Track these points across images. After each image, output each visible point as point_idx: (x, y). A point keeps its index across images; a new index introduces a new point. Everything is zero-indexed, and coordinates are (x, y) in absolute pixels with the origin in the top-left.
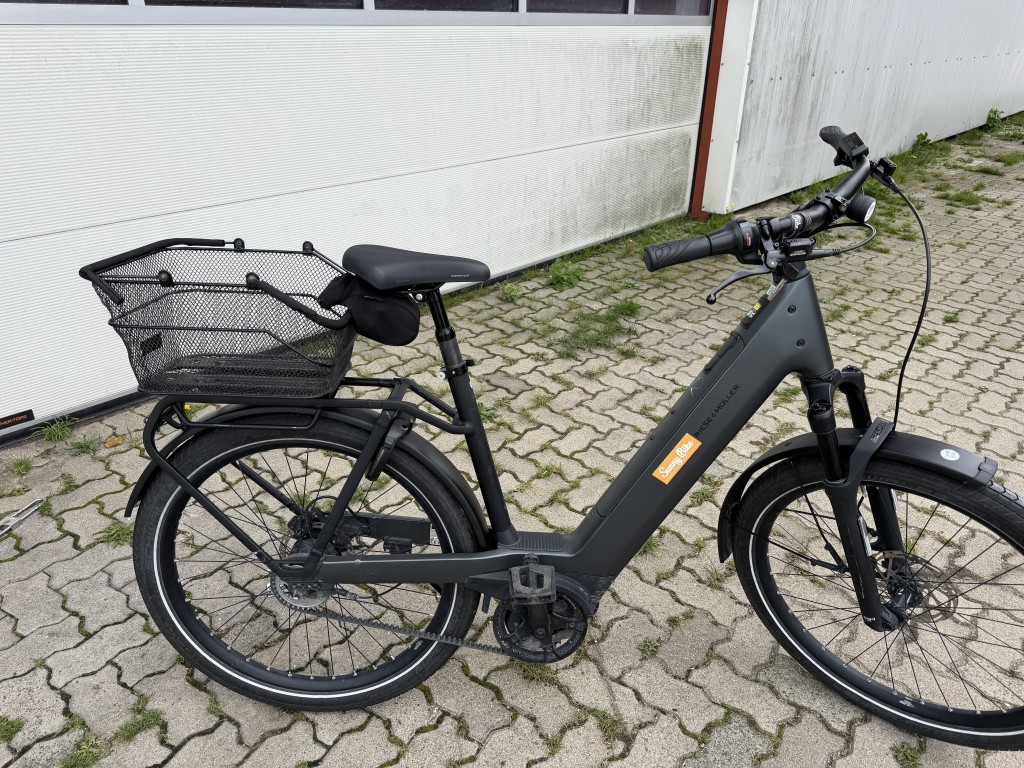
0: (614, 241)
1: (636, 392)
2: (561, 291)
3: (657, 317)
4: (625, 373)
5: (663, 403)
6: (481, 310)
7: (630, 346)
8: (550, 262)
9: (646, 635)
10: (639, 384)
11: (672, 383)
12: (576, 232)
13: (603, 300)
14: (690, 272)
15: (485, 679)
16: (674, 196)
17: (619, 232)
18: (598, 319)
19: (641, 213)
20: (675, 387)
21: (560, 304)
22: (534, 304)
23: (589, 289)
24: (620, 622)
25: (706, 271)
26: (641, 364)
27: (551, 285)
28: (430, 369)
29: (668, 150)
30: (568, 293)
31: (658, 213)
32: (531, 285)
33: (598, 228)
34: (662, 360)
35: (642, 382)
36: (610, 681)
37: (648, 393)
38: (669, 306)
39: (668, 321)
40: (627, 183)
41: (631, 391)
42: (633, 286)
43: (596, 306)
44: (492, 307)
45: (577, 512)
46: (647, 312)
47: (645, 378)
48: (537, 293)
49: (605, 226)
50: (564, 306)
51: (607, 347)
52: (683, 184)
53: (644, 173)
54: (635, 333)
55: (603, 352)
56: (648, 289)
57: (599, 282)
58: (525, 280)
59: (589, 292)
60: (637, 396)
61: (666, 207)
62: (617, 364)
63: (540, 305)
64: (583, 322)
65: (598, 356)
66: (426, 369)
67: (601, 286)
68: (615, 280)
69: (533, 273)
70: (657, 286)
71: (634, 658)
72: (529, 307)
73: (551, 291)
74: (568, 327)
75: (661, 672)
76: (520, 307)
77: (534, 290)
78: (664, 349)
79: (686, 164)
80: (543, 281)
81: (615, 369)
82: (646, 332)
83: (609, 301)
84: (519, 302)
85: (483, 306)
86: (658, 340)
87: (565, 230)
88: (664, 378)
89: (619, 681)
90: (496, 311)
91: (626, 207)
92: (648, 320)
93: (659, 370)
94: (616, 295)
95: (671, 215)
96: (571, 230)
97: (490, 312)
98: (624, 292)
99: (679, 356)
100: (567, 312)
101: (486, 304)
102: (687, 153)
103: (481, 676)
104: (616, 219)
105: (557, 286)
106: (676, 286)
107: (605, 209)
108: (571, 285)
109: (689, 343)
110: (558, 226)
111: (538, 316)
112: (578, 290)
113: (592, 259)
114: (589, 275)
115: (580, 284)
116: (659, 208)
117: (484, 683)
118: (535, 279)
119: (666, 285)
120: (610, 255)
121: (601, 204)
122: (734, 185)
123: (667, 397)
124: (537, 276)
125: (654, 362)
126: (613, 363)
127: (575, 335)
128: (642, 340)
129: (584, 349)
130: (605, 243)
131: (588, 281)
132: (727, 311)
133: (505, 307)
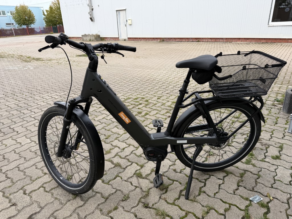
9: (126, 202)
15: (174, 181)
24: (134, 205)
36: (139, 186)
71: (131, 194)
75: (124, 191)
89: (136, 187)
103: (175, 182)
117: (173, 181)
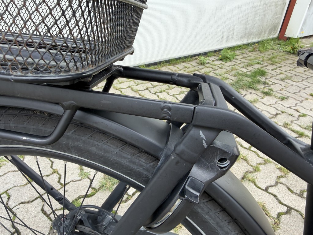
0: (247, 45)
1: (277, 114)
2: (226, 63)
3: (276, 78)
4: (268, 103)
5: (295, 122)
6: (189, 67)
7: (266, 90)
8: (220, 50)
10: (277, 110)
11: (296, 112)
12: (233, 38)
13: (247, 68)
14: (285, 60)
16: (274, 28)
17: (250, 41)
18: (247, 76)
19: (259, 34)
20: (299, 114)
21: (227, 68)
22: (214, 67)
23: (239, 63)
25: (293, 60)
26: (275, 100)
27: (221, 59)
28: (166, 91)
29: (276, 6)
30: (229, 64)
31: (266, 35)
32: (212, 59)
33: (242, 37)
34: (286, 98)
35: (279, 109)
37: (284, 115)
38: (280, 73)
39: (282, 80)
40: (257, 18)
41: (275, 113)
42: (260, 63)
43: (244, 70)
44: (194, 66)
45: (262, 189)
46: (270, 75)
47: (280, 108)
48: (214, 62)
49: (244, 37)
50: (229, 69)
51: (255, 89)
52: (278, 23)
53: (265, 15)
54: (268, 84)
55: (253, 91)
56: (268, 65)
57: (243, 60)
58: (208, 57)
59: (239, 64)
60: (278, 116)
61: (270, 33)
62: (262, 98)
63: (217, 68)
64: (240, 77)
65: (251, 93)
66: (164, 91)
67: (245, 62)
68: (251, 60)
69: (212, 54)
70: (272, 64)
72: (212, 68)
73: (221, 62)
74: (233, 78)
76: (207, 67)
77: (213, 61)
78: (285, 93)
79: (282, 14)
80: (217, 58)
81: (262, 100)
82: (272, 84)
83: (250, 68)
84: (207, 65)
85: (190, 66)
86: (280, 89)
87: (228, 37)
88: (290, 108)
90: (196, 68)
91: (254, 30)
92: (271, 79)
93: (286, 103)
94: (253, 66)
95: (271, 37)
96: (230, 37)
97: (194, 68)
98: (256, 65)
99: (295, 97)
100: (231, 72)
101: (191, 65)
102: (283, 9)
104: (250, 35)
105: (224, 60)
106: (281, 65)
107: (246, 29)
108: (230, 60)
109: (298, 91)
110: (226, 34)
111: (217, 72)
112: (233, 63)
113: (237, 51)
114: (237, 57)
115: (234, 60)
116: (267, 32)
118: (213, 57)
119: (276, 64)
120: (245, 50)
121: (245, 27)
122: (303, 26)
123: (296, 119)
124: (214, 56)
125: (282, 99)
126: (260, 98)
127: (237, 82)
128: (272, 87)
129: (243, 89)
130: (244, 45)
131: (238, 59)
132: (311, 78)
133: (201, 67)
